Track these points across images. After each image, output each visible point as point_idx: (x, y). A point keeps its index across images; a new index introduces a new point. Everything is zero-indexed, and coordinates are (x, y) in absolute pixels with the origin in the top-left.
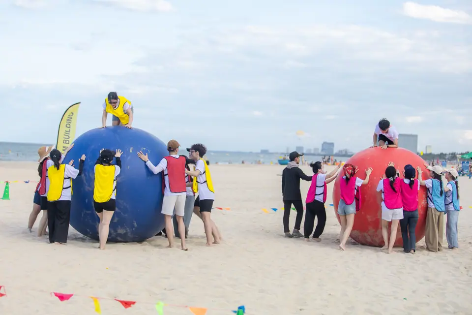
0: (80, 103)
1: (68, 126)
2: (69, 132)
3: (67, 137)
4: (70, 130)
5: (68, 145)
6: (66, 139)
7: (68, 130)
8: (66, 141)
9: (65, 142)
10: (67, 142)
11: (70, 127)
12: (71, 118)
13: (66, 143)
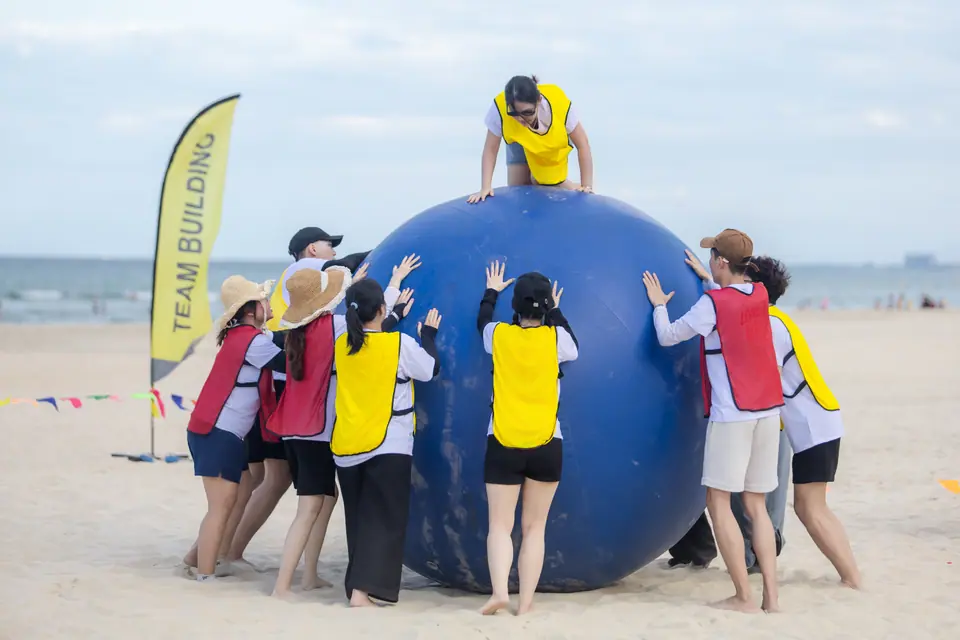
0: (237, 96)
1: (196, 183)
2: (201, 207)
3: (195, 227)
4: (202, 200)
5: (196, 255)
6: (189, 237)
7: (197, 203)
8: (189, 242)
9: (184, 245)
10: (194, 246)
11: (201, 191)
12: (208, 155)
13: (189, 250)
